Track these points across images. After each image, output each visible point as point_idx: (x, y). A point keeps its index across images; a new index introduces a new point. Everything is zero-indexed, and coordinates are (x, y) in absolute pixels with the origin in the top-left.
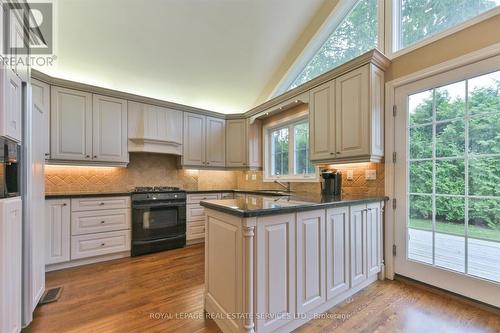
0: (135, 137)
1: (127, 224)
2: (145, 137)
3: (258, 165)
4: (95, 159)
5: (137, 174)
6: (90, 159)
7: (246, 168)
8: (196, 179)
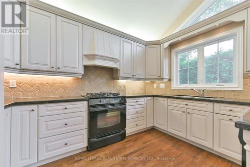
0: (88, 53)
1: (85, 125)
2: (96, 53)
3: (168, 77)
4: (58, 70)
5: (87, 82)
6: (54, 70)
7: (161, 79)
8: (124, 87)
